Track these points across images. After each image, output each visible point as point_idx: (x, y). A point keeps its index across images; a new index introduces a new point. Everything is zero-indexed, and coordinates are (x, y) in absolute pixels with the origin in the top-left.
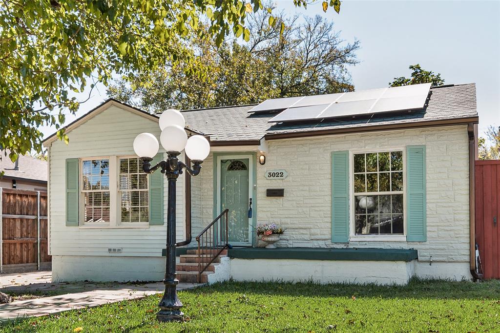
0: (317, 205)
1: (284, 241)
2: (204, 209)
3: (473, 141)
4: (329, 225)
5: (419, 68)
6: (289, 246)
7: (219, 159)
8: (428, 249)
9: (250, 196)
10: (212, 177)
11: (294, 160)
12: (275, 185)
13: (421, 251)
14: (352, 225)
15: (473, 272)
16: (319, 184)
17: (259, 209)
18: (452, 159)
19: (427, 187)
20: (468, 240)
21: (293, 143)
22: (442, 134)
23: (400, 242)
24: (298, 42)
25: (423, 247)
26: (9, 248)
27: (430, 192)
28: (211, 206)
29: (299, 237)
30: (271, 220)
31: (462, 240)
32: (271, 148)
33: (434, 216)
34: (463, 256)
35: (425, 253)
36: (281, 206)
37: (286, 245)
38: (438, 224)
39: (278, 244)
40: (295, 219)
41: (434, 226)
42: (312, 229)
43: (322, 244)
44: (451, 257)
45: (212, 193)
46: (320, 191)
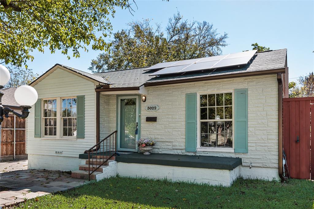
0: (177, 127)
1: (156, 149)
2: (111, 129)
3: (282, 85)
4: (184, 140)
5: (257, 45)
6: (160, 153)
7: (120, 98)
8: (249, 158)
9: (137, 121)
10: (116, 109)
11: (163, 99)
12: (151, 114)
13: (244, 159)
14: (199, 141)
15: (280, 175)
16: (178, 114)
17: (142, 129)
18: (266, 97)
19: (248, 116)
20: (277, 153)
21: (163, 88)
22: (259, 81)
23: (230, 153)
24: (195, 36)
25: (245, 156)
26: (20, 146)
27: (250, 120)
28: (114, 127)
29: (165, 147)
30: (149, 136)
31: (273, 153)
32: (149, 92)
33: (253, 136)
34: (273, 164)
35: (247, 161)
36: (155, 128)
37: (158, 152)
38: (256, 142)
39: (153, 151)
40: (163, 136)
41: (253, 143)
42: (173, 142)
43: (179, 152)
44: (265, 164)
45: (115, 119)
46: (179, 118)
